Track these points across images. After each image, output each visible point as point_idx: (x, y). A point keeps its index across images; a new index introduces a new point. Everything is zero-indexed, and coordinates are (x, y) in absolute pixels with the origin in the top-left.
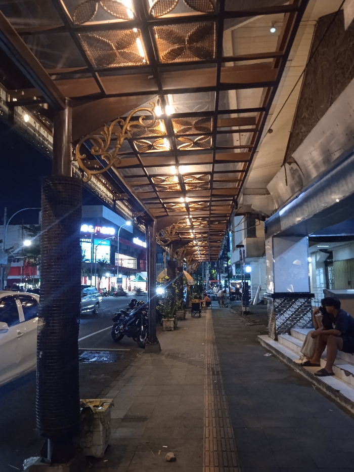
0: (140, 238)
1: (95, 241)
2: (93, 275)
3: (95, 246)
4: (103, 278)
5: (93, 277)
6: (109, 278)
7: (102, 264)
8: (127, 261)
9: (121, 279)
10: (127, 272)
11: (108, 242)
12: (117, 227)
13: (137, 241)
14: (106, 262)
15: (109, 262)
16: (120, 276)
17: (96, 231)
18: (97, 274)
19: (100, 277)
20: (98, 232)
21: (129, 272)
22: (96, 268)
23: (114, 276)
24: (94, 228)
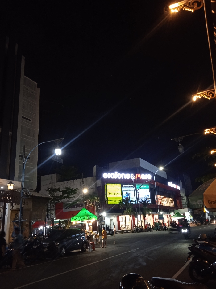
3: (137, 189)
6: (153, 216)
7: (144, 203)
9: (162, 215)
10: (167, 210)
11: (148, 186)
14: (148, 202)
17: (136, 178)
20: (138, 178)
21: (169, 210)
23: (156, 213)
24: (135, 175)
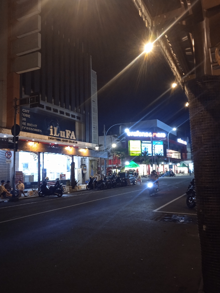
0: (182, 139)
3: (153, 145)
4: (160, 165)
5: (154, 165)
6: (164, 165)
8: (174, 154)
10: (175, 161)
11: (162, 143)
12: (167, 133)
13: (180, 141)
14: (161, 155)
17: (153, 136)
18: (156, 163)
20: (155, 136)
22: (155, 159)
23: (167, 164)
24: (152, 134)
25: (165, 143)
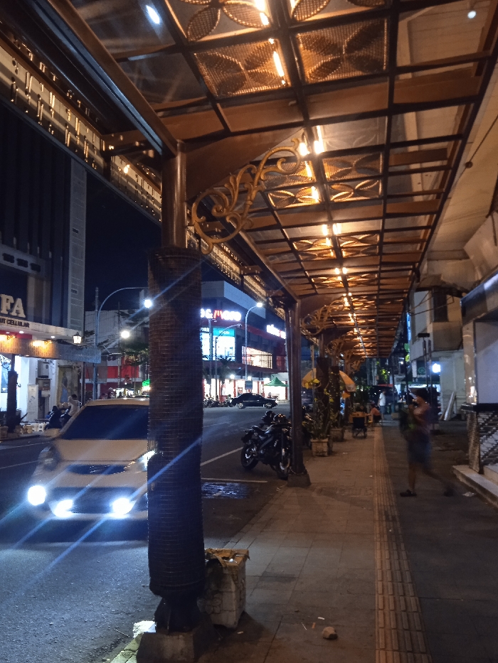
0: (276, 326)
1: (215, 331)
2: (213, 378)
3: (214, 337)
4: (227, 381)
5: (213, 381)
6: (235, 381)
7: (224, 362)
8: (257, 358)
9: (251, 382)
10: (259, 373)
11: (233, 332)
12: (244, 311)
13: (272, 330)
14: (230, 359)
15: (233, 359)
16: (250, 378)
17: (215, 317)
18: (218, 376)
19: (222, 379)
20: (219, 318)
21: (262, 374)
22: (216, 367)
23: (242, 378)
24: (213, 312)
25: (239, 334)
